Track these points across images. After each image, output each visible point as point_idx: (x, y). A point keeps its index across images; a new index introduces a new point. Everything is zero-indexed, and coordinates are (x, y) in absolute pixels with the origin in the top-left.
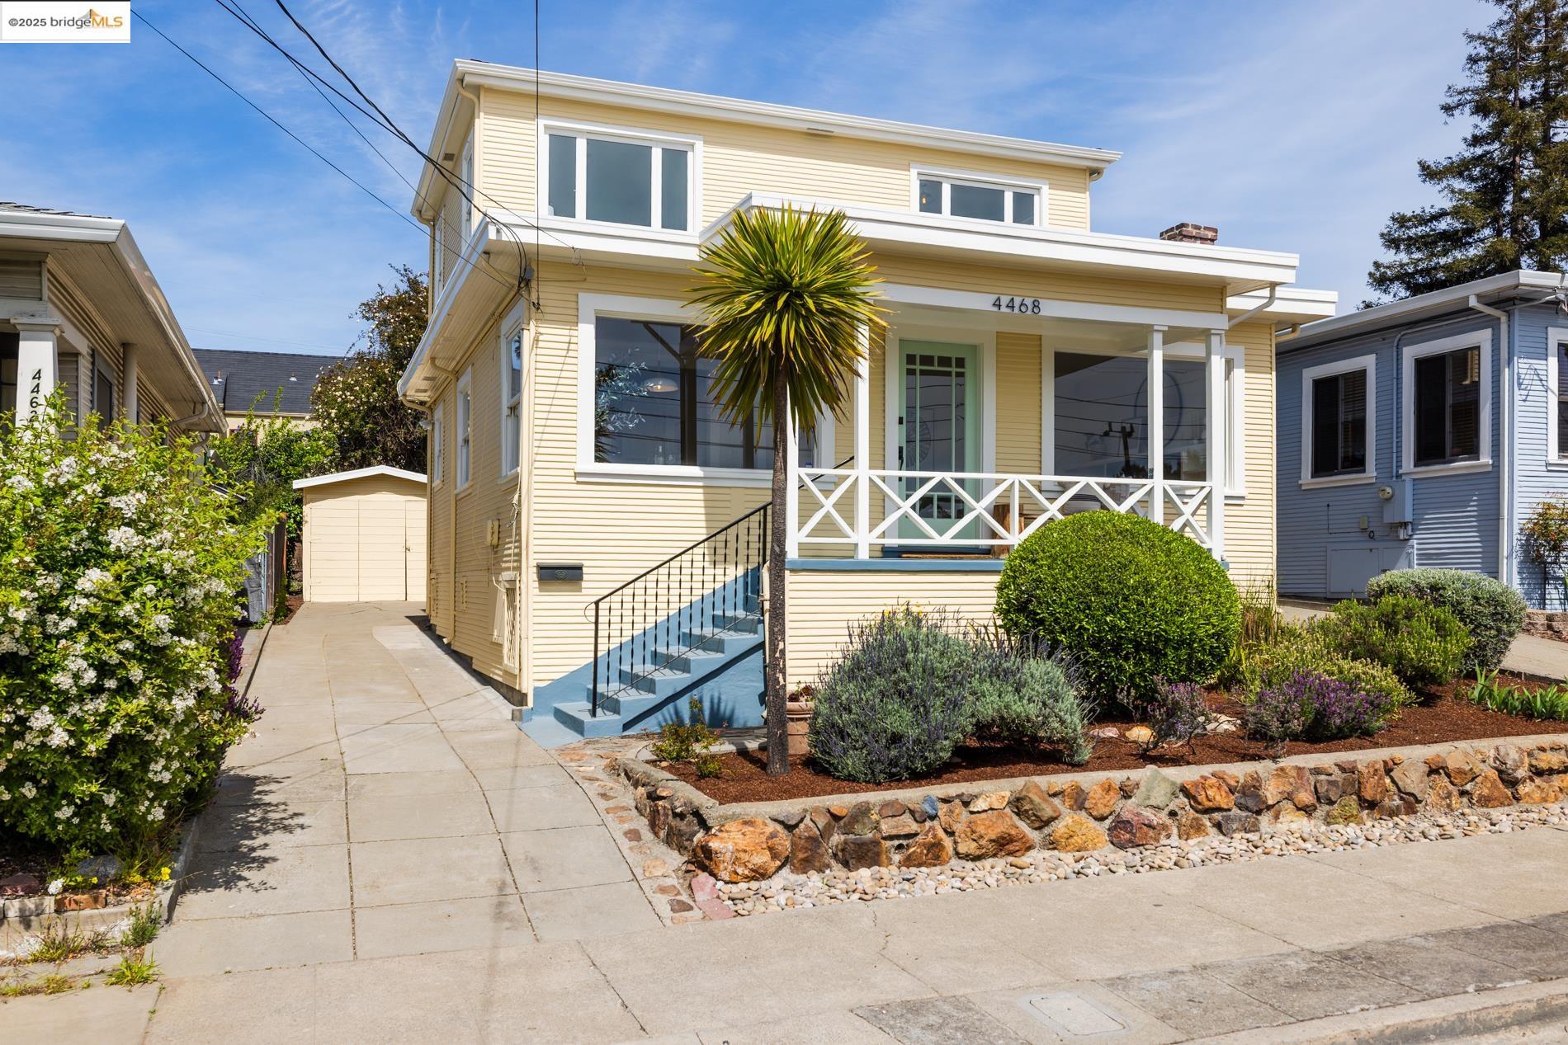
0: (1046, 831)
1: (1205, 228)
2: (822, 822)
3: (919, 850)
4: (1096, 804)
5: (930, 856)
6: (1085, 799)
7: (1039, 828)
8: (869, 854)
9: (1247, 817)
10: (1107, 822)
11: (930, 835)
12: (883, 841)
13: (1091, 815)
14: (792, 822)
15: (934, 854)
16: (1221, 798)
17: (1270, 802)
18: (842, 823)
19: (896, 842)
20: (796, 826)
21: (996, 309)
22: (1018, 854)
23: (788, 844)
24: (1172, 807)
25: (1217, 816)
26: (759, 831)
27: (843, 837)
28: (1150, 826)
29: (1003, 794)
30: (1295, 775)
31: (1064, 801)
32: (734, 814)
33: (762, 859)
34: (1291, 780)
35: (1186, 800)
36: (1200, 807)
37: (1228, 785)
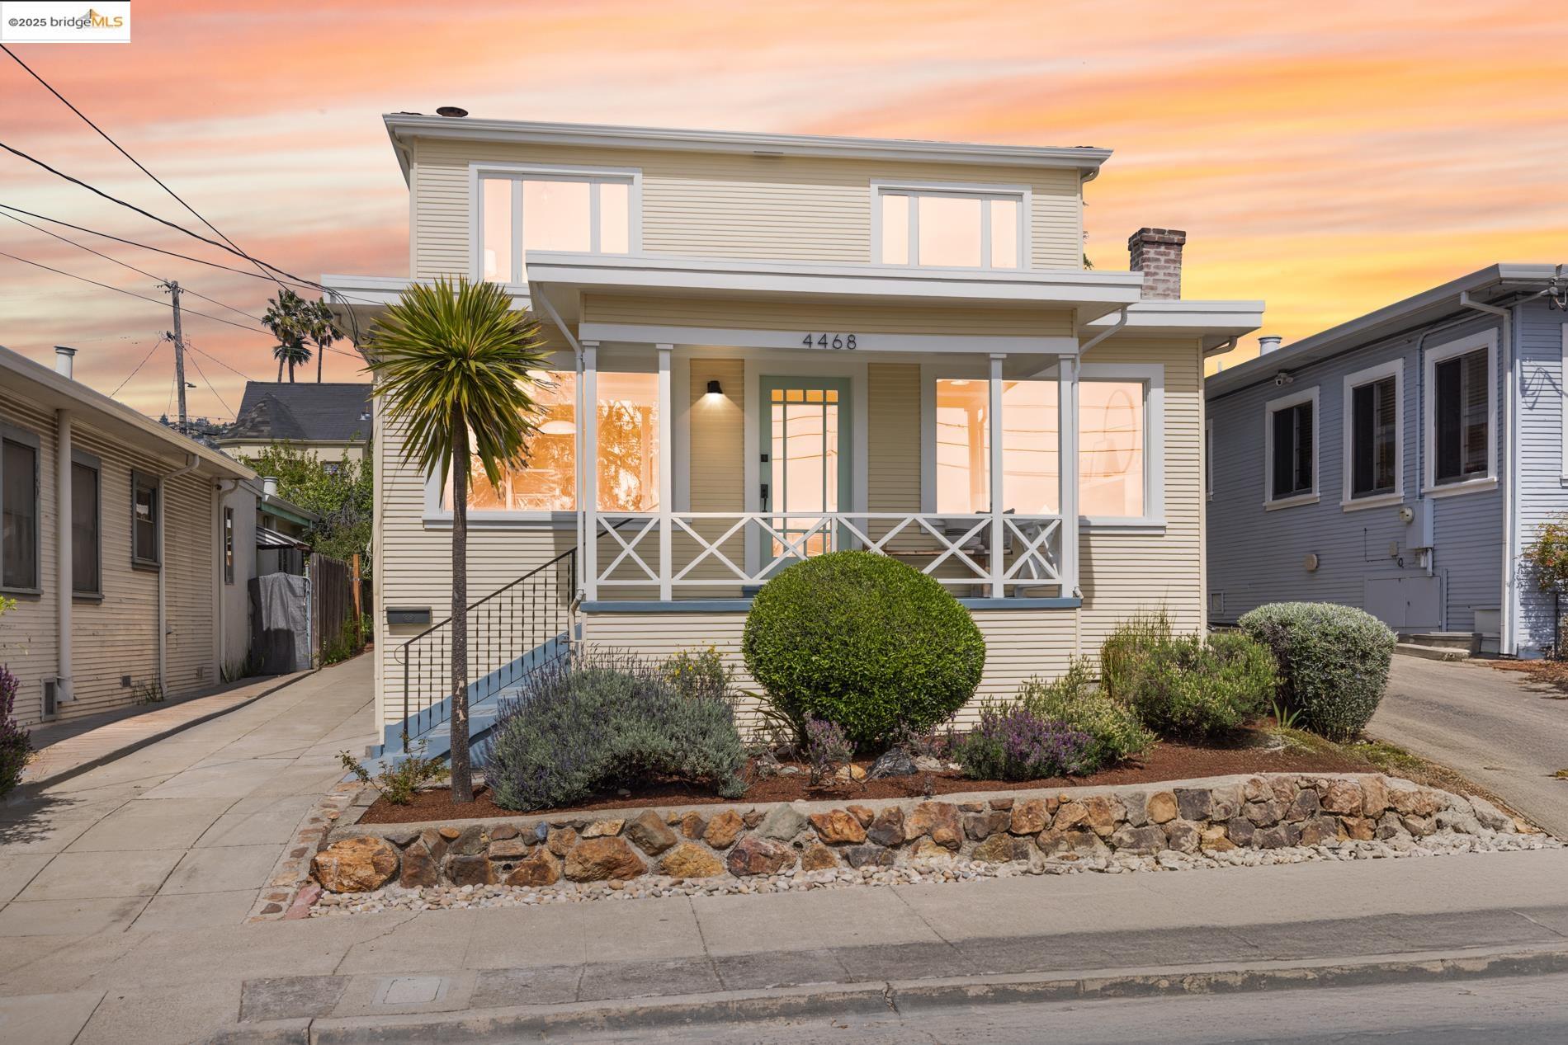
0: (660, 857)
1: (1171, 232)
2: (432, 842)
3: (523, 870)
4: (714, 834)
5: (536, 876)
6: (704, 830)
7: (652, 855)
8: (476, 873)
9: (878, 850)
10: (728, 851)
11: (535, 857)
12: (490, 862)
13: (709, 843)
14: (402, 842)
15: (540, 875)
16: (850, 832)
17: (908, 837)
18: (453, 844)
19: (504, 863)
20: (407, 844)
21: (807, 347)
22: (626, 877)
23: (393, 860)
24: (798, 838)
25: (848, 849)
26: (369, 848)
27: (453, 857)
28: (766, 856)
29: (617, 821)
30: (937, 811)
31: (683, 830)
32: (350, 833)
33: (366, 872)
34: (932, 816)
35: (815, 832)
36: (828, 840)
37: (859, 819)
